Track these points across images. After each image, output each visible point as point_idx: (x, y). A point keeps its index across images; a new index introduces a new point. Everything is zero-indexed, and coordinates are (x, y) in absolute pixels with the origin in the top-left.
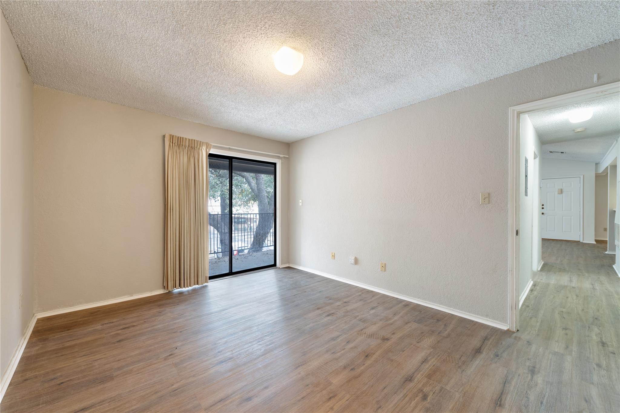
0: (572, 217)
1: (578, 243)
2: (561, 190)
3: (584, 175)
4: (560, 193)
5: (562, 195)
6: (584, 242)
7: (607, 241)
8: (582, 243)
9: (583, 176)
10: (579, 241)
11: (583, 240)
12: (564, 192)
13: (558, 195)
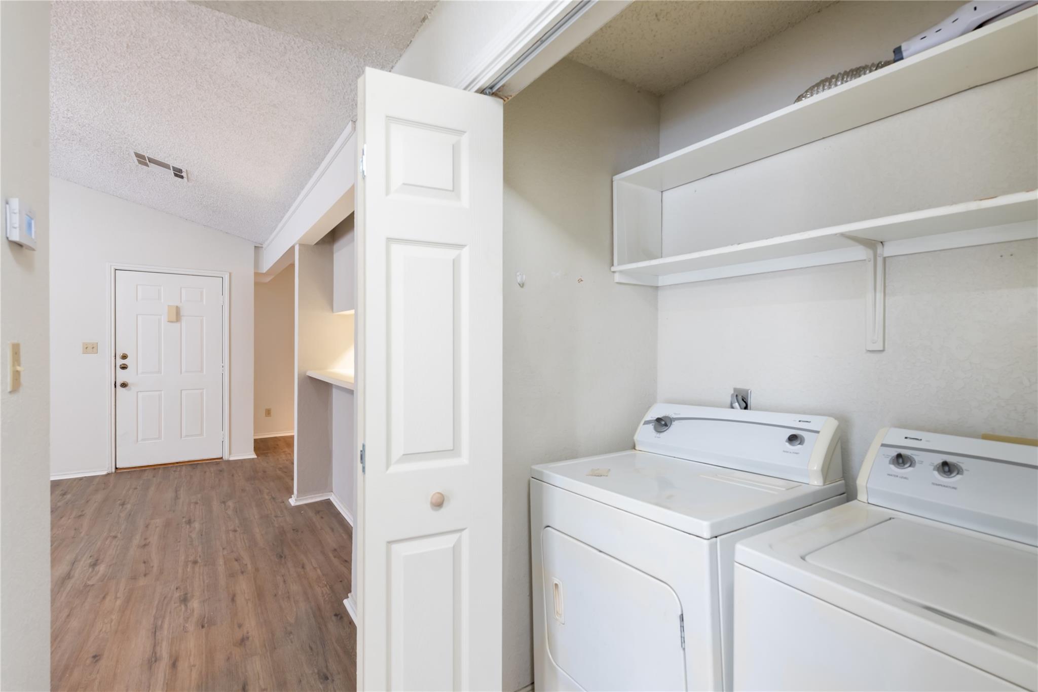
0: (205, 390)
1: (216, 462)
2: (178, 310)
3: (230, 274)
4: (174, 319)
5: (178, 325)
6: (231, 459)
7: (292, 437)
8: (228, 461)
9: (228, 274)
10: (222, 458)
11: (230, 454)
12: (182, 318)
13: (170, 324)
